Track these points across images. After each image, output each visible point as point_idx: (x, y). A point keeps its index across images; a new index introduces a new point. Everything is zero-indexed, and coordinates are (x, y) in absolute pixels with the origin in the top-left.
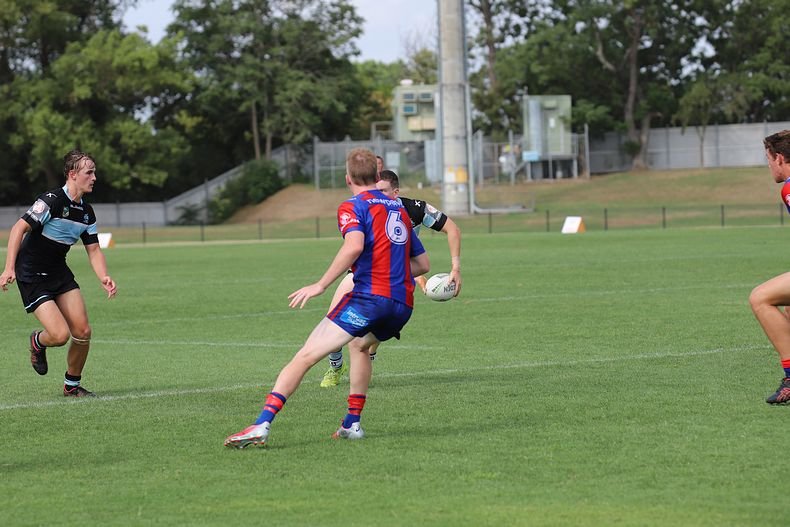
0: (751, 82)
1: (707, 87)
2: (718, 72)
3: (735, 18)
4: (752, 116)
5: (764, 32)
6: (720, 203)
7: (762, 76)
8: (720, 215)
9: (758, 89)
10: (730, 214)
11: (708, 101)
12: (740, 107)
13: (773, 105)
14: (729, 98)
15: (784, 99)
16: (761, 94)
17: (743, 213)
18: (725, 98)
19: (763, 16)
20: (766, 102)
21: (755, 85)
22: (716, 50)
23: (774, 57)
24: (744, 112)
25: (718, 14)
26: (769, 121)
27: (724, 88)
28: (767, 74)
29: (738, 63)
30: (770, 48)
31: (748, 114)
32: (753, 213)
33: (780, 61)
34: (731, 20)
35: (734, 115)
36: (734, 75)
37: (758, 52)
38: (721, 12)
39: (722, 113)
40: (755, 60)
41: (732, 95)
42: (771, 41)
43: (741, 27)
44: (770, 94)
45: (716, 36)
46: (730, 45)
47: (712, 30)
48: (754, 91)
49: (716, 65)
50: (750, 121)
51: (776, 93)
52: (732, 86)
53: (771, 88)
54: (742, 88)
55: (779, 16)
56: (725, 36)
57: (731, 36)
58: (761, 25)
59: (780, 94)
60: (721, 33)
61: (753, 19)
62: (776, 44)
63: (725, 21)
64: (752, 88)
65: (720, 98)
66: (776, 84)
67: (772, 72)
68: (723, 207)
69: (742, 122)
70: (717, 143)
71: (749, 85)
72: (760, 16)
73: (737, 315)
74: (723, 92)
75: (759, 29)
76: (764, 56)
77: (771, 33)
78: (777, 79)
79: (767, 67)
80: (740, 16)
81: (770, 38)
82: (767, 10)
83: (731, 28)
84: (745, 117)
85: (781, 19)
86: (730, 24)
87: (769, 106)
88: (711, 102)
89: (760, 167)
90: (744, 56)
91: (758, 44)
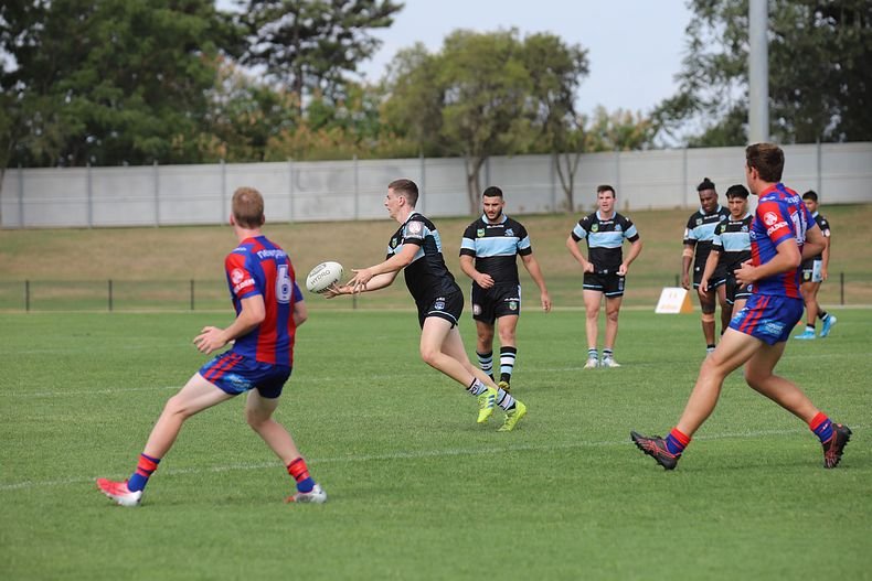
0: (69, 109)
1: (7, 115)
2: (21, 95)
3: (46, 19)
4: (70, 157)
5: (86, 41)
6: (23, 278)
7: (84, 101)
8: (24, 295)
9: (78, 120)
10: (36, 294)
11: (9, 133)
12: (53, 144)
13: (99, 142)
14: (39, 132)
15: (114, 134)
16: (83, 126)
17: (56, 293)
18: (32, 131)
19: (86, 18)
20: (90, 139)
21: (74, 114)
22: (19, 62)
23: (101, 77)
24: (58, 150)
25: (23, 11)
26: (93, 165)
27: (32, 117)
28: (92, 99)
29: (50, 84)
30: (95, 63)
31: (65, 154)
32: (70, 292)
33: (110, 82)
34: (41, 22)
35: (45, 154)
36: (46, 99)
37: (80, 68)
38: (27, 9)
39: (27, 151)
40: (75, 79)
41: (42, 127)
42: (97, 53)
43: (53, 32)
44: (96, 128)
45: (20, 43)
46: (39, 57)
47: (15, 34)
48: (73, 122)
49: (21, 85)
50: (67, 164)
51: (104, 125)
52: (42, 115)
53: (96, 118)
54: (56, 117)
55: (108, 19)
56: (32, 43)
57: (40, 43)
58: (83, 29)
59: (109, 129)
60: (26, 40)
61: (71, 22)
62: (104, 57)
63: (34, 23)
64: (70, 117)
65: (26, 131)
66: (105, 114)
67: (98, 97)
68: (27, 283)
69: (56, 165)
70: (21, 194)
71: (67, 113)
72: (82, 18)
73: (51, 435)
74: (29, 123)
75: (79, 36)
76: (87, 73)
77: (96, 42)
78: (104, 106)
79: (91, 89)
80: (53, 15)
81: (95, 50)
82: (92, 10)
83: (40, 32)
84: (61, 159)
85: (111, 22)
86: (39, 26)
87: (94, 143)
88: (13, 135)
89: (81, 229)
90: (59, 73)
91: (79, 57)
